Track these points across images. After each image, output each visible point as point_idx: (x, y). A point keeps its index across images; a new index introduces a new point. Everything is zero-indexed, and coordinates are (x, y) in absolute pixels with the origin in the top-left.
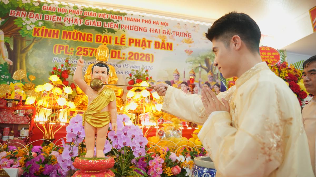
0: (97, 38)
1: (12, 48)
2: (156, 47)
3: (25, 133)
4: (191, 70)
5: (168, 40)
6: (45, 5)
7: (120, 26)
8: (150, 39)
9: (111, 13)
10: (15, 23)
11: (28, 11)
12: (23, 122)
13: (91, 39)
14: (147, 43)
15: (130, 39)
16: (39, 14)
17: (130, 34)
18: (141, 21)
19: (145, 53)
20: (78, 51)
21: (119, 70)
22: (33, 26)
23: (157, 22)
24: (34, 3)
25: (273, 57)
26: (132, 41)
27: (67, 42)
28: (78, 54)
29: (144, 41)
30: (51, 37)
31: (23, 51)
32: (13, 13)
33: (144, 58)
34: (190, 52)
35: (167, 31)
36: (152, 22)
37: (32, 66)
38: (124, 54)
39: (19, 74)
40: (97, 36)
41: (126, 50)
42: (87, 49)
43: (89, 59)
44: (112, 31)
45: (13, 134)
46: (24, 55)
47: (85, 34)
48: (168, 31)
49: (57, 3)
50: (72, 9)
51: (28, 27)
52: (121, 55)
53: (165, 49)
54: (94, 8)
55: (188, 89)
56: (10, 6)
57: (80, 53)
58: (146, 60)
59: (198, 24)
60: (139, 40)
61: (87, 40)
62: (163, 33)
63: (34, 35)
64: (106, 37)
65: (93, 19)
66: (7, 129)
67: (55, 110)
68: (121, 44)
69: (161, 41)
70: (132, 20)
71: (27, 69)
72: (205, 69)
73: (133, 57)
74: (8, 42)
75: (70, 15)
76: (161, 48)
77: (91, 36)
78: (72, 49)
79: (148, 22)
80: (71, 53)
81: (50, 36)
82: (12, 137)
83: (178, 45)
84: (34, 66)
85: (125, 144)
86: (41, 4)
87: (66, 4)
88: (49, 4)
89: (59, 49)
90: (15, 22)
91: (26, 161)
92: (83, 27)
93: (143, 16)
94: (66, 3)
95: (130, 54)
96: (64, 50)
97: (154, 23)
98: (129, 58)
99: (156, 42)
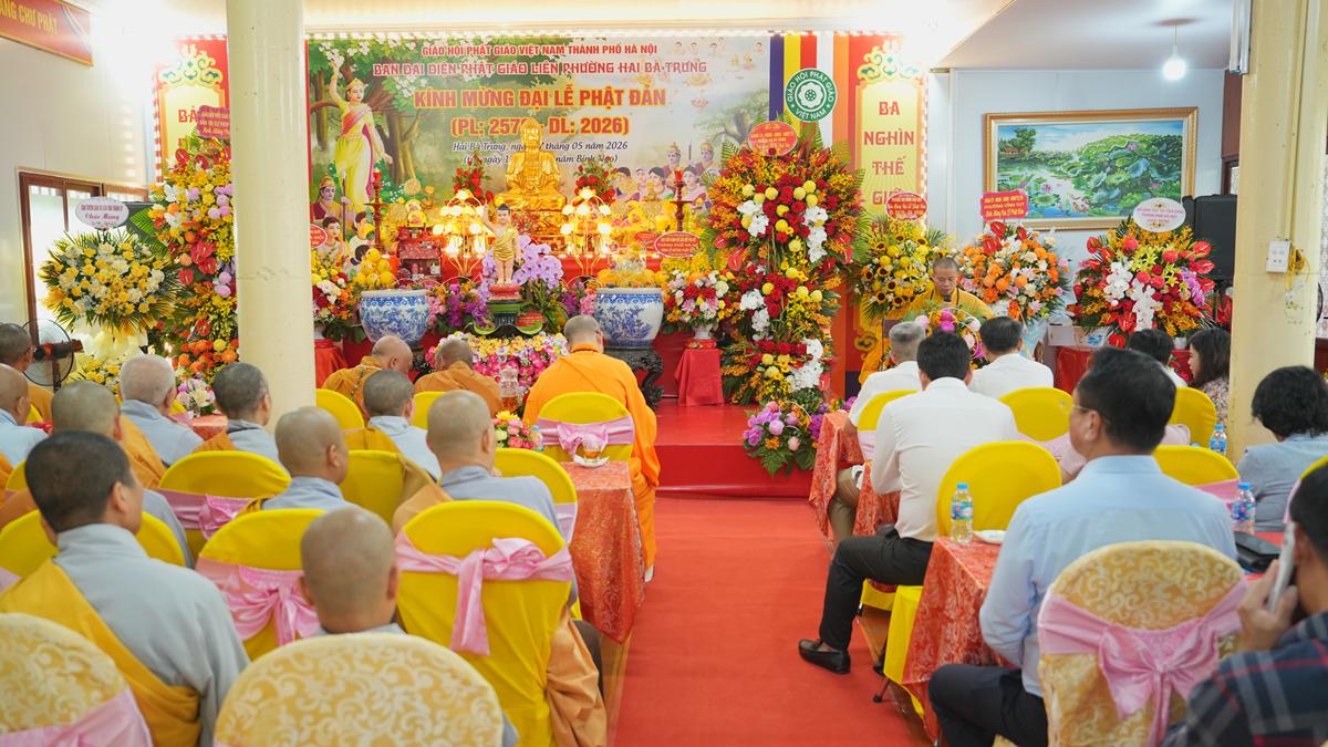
0: (522, 98)
1: (387, 134)
2: (632, 103)
3: (436, 270)
4: (704, 141)
5: (657, 84)
6: (426, 45)
7: (561, 68)
8: (620, 88)
9: (542, 41)
10: (385, 89)
11: (401, 62)
12: (432, 257)
13: (511, 100)
14: (615, 96)
15: (582, 92)
16: (420, 65)
17: (582, 81)
18: (601, 50)
19: (612, 117)
20: (492, 126)
21: (567, 154)
22: (413, 89)
23: (634, 47)
24: (408, 45)
25: (784, 139)
26: (585, 95)
27: (472, 111)
28: (492, 132)
29: (609, 93)
30: (445, 107)
31: (404, 138)
32: (379, 70)
33: (611, 128)
34: (701, 104)
35: (653, 65)
36: (623, 49)
37: (422, 161)
38: (572, 124)
39: (411, 186)
40: (522, 93)
41: (576, 116)
42: (507, 120)
43: (512, 139)
44: (547, 79)
45: (423, 272)
46: (407, 143)
47: (500, 93)
48: (657, 64)
49: (444, 36)
50: (472, 45)
51: (405, 91)
52: (568, 127)
53: (650, 103)
54: (511, 35)
55: (698, 181)
56: (372, 58)
57: (496, 129)
58: (615, 131)
59: (722, 38)
60: (600, 92)
61: (505, 103)
62: (647, 68)
63: (417, 105)
64: (537, 93)
65: (511, 59)
66: (415, 265)
67: (468, 237)
68: (567, 103)
69: (641, 89)
70: (582, 50)
71: (415, 168)
72: (734, 136)
73: (589, 128)
74: (379, 123)
75: (470, 58)
76: (643, 104)
77: (511, 94)
78: (481, 125)
79: (615, 50)
80: (481, 132)
81: (441, 104)
82: (422, 276)
83: (676, 92)
84: (425, 161)
85: (538, 276)
86: (418, 44)
87: (460, 37)
88: (432, 42)
89: (461, 127)
90: (382, 86)
91: (446, 298)
92: (496, 79)
93: (604, 39)
94: (461, 32)
95: (583, 121)
96: (469, 128)
97: (628, 50)
98: (583, 131)
99: (632, 92)
